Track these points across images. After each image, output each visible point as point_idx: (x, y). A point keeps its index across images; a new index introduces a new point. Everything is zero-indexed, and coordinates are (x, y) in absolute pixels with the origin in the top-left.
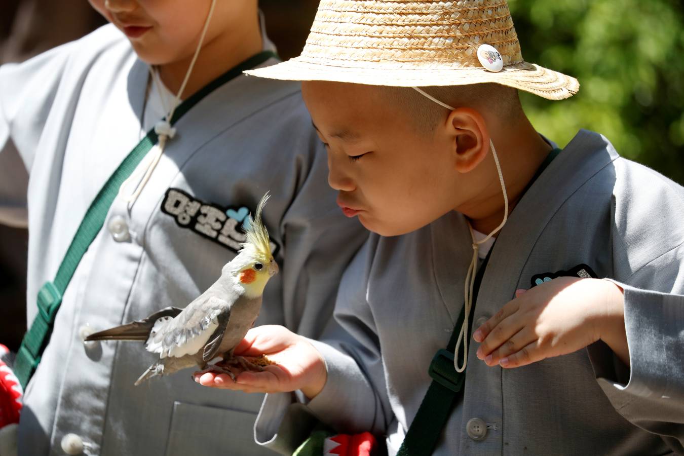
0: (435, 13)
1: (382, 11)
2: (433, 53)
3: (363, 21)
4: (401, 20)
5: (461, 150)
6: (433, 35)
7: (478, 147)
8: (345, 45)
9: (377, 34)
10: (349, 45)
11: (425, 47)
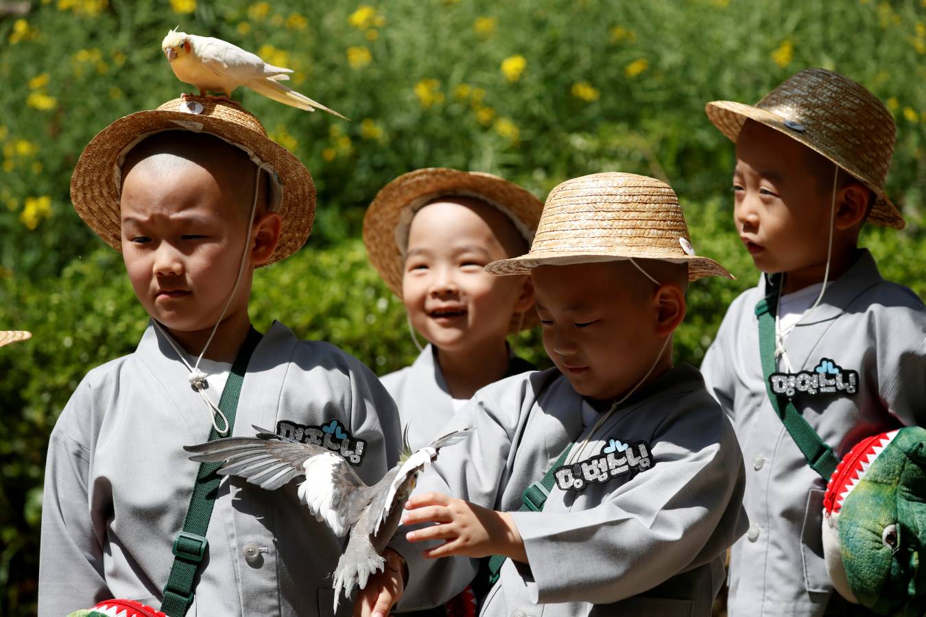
0: (649, 211)
1: (610, 210)
2: (651, 240)
3: (596, 218)
4: (626, 216)
5: (661, 319)
6: (649, 227)
7: (677, 315)
8: (582, 236)
9: (609, 227)
10: (586, 236)
11: (645, 236)
